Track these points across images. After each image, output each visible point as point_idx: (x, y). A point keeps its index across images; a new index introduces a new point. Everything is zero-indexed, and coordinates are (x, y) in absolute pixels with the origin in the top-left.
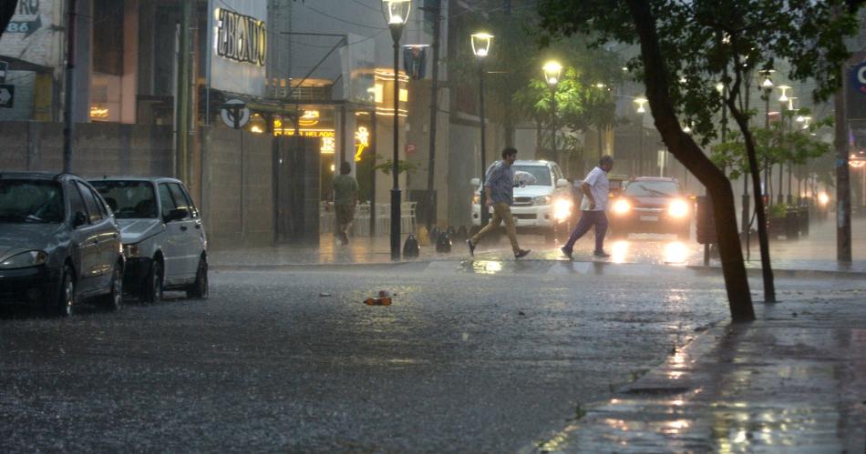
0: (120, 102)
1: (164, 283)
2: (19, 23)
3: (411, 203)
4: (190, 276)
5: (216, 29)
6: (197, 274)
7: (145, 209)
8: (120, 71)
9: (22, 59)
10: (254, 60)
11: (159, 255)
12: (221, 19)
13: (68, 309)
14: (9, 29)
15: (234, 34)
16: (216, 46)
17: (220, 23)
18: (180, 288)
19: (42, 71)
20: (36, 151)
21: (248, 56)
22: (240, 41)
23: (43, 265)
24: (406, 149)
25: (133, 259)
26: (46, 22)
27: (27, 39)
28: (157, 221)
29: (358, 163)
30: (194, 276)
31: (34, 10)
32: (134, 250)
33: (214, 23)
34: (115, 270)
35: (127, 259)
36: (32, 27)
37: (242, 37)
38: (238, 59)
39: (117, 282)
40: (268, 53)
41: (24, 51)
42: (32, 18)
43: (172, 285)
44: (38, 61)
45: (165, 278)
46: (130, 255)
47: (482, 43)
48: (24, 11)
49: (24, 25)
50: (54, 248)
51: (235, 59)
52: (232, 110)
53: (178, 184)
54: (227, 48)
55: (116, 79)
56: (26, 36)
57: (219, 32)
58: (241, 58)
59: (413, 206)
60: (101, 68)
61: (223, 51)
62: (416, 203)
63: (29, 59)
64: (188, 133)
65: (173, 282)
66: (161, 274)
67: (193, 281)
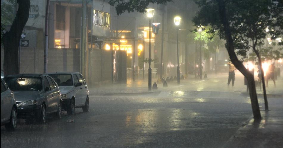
0: (64, 38)
1: (75, 106)
2: (32, 15)
3: (156, 68)
4: (83, 103)
5: (94, 17)
6: (86, 103)
7: (69, 83)
8: (64, 29)
9: (33, 26)
10: (106, 26)
11: (73, 98)
12: (95, 13)
13: (44, 118)
14: (29, 17)
15: (100, 18)
16: (94, 22)
17: (95, 15)
18: (80, 107)
19: (40, 30)
20: (37, 57)
21: (104, 25)
22: (102, 20)
23: (35, 104)
24: (154, 52)
25: (65, 99)
26: (41, 14)
27: (35, 20)
28: (73, 86)
29: (139, 57)
30: (85, 103)
31: (37, 11)
32: (65, 96)
33: (93, 14)
34: (59, 104)
35: (63, 99)
36: (37, 16)
37: (102, 18)
38: (101, 26)
39: (59, 108)
40: (110, 24)
41: (34, 24)
42: (36, 13)
43: (77, 106)
44: (38, 27)
45: (75, 105)
46: (64, 98)
47: (177, 20)
48: (34, 11)
49: (34, 16)
50: (39, 99)
51: (100, 26)
52: (99, 43)
53: (80, 74)
54: (98, 22)
55: (63, 31)
56: (34, 19)
57: (95, 18)
58: (102, 25)
59: (156, 69)
60: (58, 28)
61: (96, 23)
62: (157, 68)
63: (35, 26)
64: (85, 51)
65: (78, 106)
66: (74, 103)
67: (84, 105)
